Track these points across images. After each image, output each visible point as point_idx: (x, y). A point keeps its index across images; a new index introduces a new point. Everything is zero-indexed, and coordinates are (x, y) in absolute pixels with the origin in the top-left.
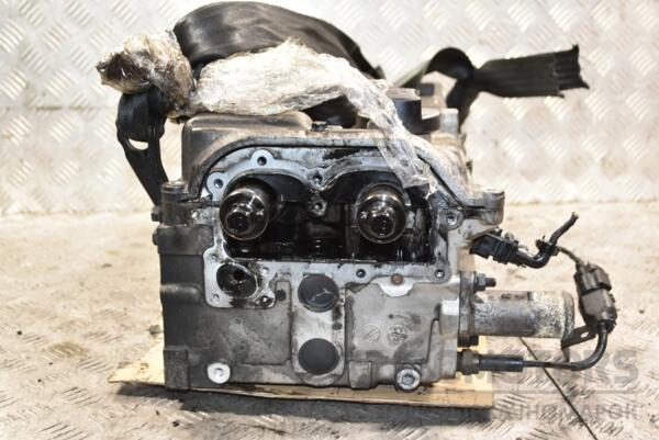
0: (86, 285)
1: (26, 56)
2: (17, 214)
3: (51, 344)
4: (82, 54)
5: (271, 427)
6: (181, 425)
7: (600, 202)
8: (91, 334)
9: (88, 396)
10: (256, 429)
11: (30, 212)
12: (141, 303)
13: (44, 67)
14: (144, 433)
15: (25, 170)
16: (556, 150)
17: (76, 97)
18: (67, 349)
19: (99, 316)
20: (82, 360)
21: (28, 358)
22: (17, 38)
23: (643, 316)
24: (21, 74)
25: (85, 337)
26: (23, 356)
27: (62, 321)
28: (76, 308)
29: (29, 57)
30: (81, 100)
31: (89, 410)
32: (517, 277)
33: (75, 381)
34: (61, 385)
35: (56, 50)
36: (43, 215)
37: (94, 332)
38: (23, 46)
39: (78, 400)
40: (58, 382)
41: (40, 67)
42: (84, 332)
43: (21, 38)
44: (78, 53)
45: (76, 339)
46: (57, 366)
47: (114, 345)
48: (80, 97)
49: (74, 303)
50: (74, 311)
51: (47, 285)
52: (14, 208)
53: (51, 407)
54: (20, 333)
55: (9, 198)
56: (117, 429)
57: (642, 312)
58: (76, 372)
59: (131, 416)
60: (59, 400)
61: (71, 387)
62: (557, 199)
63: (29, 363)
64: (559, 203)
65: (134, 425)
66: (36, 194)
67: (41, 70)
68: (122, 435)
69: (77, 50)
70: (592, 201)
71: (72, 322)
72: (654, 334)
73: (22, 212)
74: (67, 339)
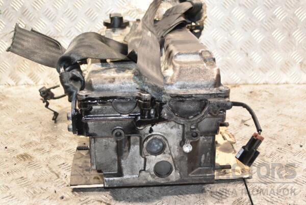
0: (42, 123)
1: (24, 13)
2: (22, 85)
3: (18, 154)
4: (50, 11)
5: (105, 201)
6: (64, 199)
7: (298, 84)
8: (37, 149)
9: (27, 182)
10: (98, 202)
11: (28, 84)
12: (64, 134)
13: (32, 18)
14: (47, 201)
15: (26, 65)
16: (278, 57)
17: (48, 31)
18: (24, 157)
19: (44, 140)
20: (29, 163)
21: (6, 161)
22: (20, 4)
23: (302, 148)
24: (22, 20)
25: (34, 150)
26: (4, 160)
27: (27, 142)
28: (34, 136)
29: (26, 13)
30: (50, 32)
31: (26, 189)
32: (245, 124)
33: (23, 174)
34: (17, 176)
35: (38, 10)
36: (34, 86)
37: (39, 148)
38: (23, 7)
39: (22, 183)
40: (15, 174)
41: (31, 17)
42: (35, 148)
43: (22, 4)
44: (48, 11)
45: (30, 151)
46: (17, 166)
47: (46, 155)
48: (49, 31)
49: (34, 132)
50: (33, 136)
51: (26, 123)
52: (22, 82)
53: (9, 187)
54: (6, 148)
55: (19, 78)
56: (35, 200)
57: (301, 146)
58: (25, 169)
59: (44, 193)
60: (14, 183)
61: (21, 177)
62: (277, 82)
63: (6, 164)
64: (278, 84)
65: (43, 198)
66: (31, 76)
67: (31, 19)
68: (36, 203)
69: (48, 9)
70: (295, 83)
71: (31, 143)
72: (304, 159)
73: (25, 84)
74: (26, 152)
